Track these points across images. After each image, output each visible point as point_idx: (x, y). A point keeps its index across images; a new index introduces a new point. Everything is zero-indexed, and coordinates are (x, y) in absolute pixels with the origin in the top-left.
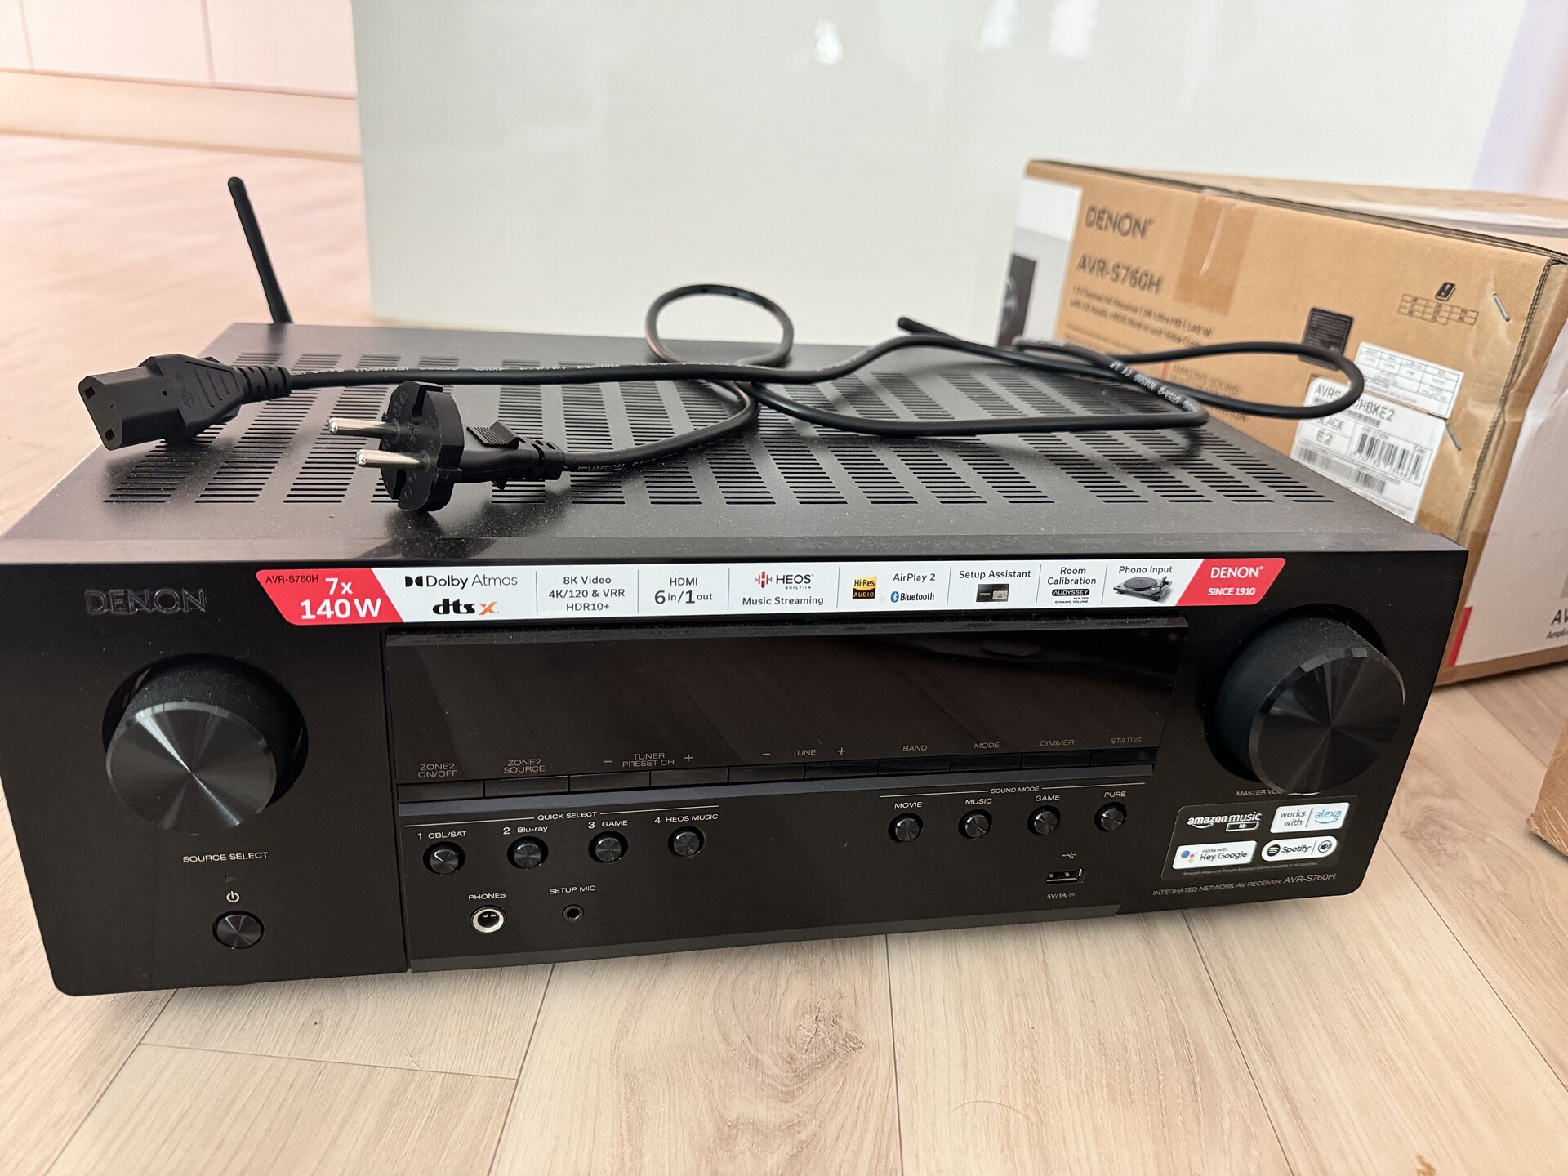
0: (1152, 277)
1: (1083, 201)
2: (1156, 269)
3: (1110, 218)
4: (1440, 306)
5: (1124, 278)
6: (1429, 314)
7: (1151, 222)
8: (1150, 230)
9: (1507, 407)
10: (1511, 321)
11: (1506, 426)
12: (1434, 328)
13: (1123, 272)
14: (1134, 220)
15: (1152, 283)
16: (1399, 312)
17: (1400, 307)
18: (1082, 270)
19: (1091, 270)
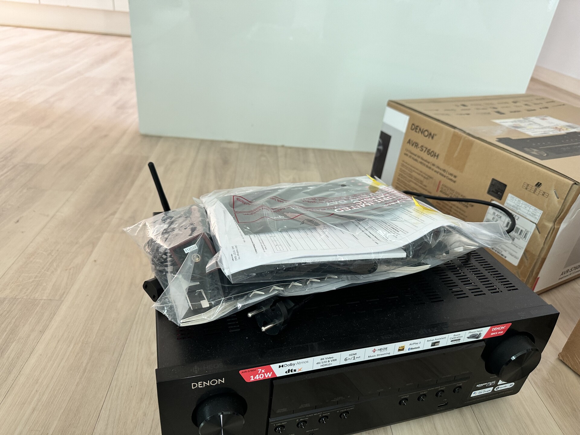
0: (435, 153)
1: (410, 120)
2: (437, 151)
3: (420, 129)
4: (536, 189)
5: (425, 151)
6: (532, 190)
7: (436, 135)
8: (435, 137)
9: (556, 223)
10: (559, 199)
11: (555, 229)
12: (534, 195)
13: (425, 149)
14: (429, 133)
15: (435, 155)
16: (522, 187)
17: (523, 186)
18: (409, 144)
19: (413, 145)
